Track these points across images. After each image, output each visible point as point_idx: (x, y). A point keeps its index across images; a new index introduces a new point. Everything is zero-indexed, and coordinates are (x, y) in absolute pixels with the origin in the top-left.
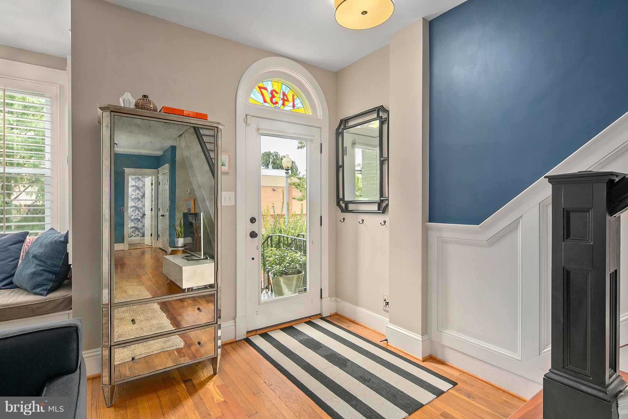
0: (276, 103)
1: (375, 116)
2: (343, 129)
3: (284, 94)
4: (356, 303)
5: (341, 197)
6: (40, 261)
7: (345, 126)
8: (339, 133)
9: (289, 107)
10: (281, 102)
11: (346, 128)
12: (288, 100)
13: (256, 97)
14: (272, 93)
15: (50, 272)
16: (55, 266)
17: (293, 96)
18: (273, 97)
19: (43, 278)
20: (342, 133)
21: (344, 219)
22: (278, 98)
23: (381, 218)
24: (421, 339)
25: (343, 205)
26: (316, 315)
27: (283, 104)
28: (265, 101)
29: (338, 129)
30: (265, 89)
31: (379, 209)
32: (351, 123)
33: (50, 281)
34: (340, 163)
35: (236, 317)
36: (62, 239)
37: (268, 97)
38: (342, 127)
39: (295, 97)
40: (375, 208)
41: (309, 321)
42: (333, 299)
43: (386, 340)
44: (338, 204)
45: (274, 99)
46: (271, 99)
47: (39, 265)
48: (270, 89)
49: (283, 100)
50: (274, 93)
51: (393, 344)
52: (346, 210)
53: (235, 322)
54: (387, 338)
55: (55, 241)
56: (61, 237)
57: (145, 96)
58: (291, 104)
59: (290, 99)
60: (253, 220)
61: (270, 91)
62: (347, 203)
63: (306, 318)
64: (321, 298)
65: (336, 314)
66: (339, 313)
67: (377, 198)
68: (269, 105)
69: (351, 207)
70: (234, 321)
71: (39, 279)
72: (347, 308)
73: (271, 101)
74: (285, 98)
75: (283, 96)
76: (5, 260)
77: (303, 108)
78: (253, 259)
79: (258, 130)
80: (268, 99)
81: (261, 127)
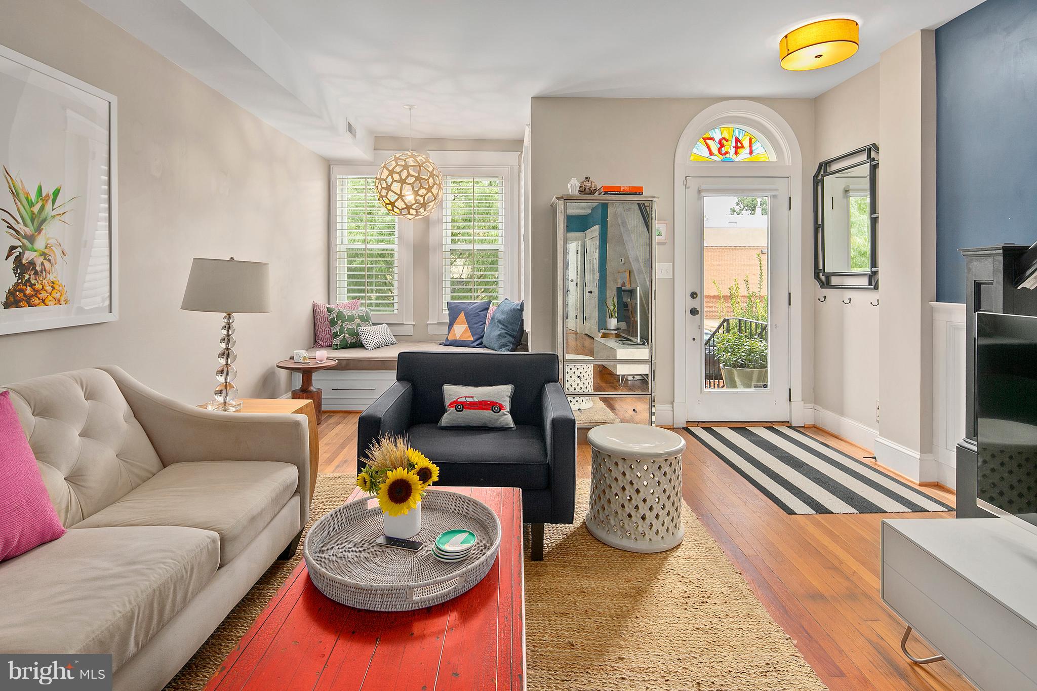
0: (727, 153)
1: (864, 157)
2: (823, 176)
3: (737, 140)
4: (841, 411)
5: (821, 267)
6: (503, 325)
7: (826, 171)
8: (818, 182)
9: (744, 154)
10: (733, 151)
11: (827, 174)
12: (743, 147)
13: (701, 150)
14: (720, 142)
15: (510, 335)
16: (514, 331)
17: (750, 140)
18: (722, 146)
19: (506, 339)
20: (822, 181)
21: (825, 297)
22: (729, 147)
23: (872, 296)
24: (919, 457)
25: (823, 278)
26: (783, 422)
27: (736, 153)
28: (711, 154)
29: (816, 176)
30: (712, 139)
31: (870, 284)
32: (835, 167)
33: (511, 343)
34: (820, 222)
35: (673, 401)
36: (519, 307)
37: (714, 147)
38: (822, 173)
39: (753, 141)
40: (864, 282)
41: (770, 426)
42: (811, 405)
43: (875, 458)
44: (817, 277)
45: (723, 149)
46: (719, 150)
47: (503, 329)
48: (718, 137)
49: (736, 147)
50: (724, 142)
51: (882, 463)
52: (826, 284)
53: (673, 407)
54: (875, 455)
55: (514, 309)
56: (517, 305)
57: (588, 178)
58: (747, 150)
59: (746, 143)
60: (694, 295)
61: (717, 140)
62: (828, 276)
63: (766, 422)
64: (790, 400)
65: (814, 426)
66: (818, 425)
67: (867, 270)
68: (718, 158)
69: (834, 281)
70: (671, 405)
71: (503, 341)
72: (828, 418)
73: (720, 152)
74: (739, 145)
75: (736, 143)
76: (476, 324)
77: (763, 152)
78: (694, 339)
79: (700, 192)
80: (715, 151)
81: (703, 187)
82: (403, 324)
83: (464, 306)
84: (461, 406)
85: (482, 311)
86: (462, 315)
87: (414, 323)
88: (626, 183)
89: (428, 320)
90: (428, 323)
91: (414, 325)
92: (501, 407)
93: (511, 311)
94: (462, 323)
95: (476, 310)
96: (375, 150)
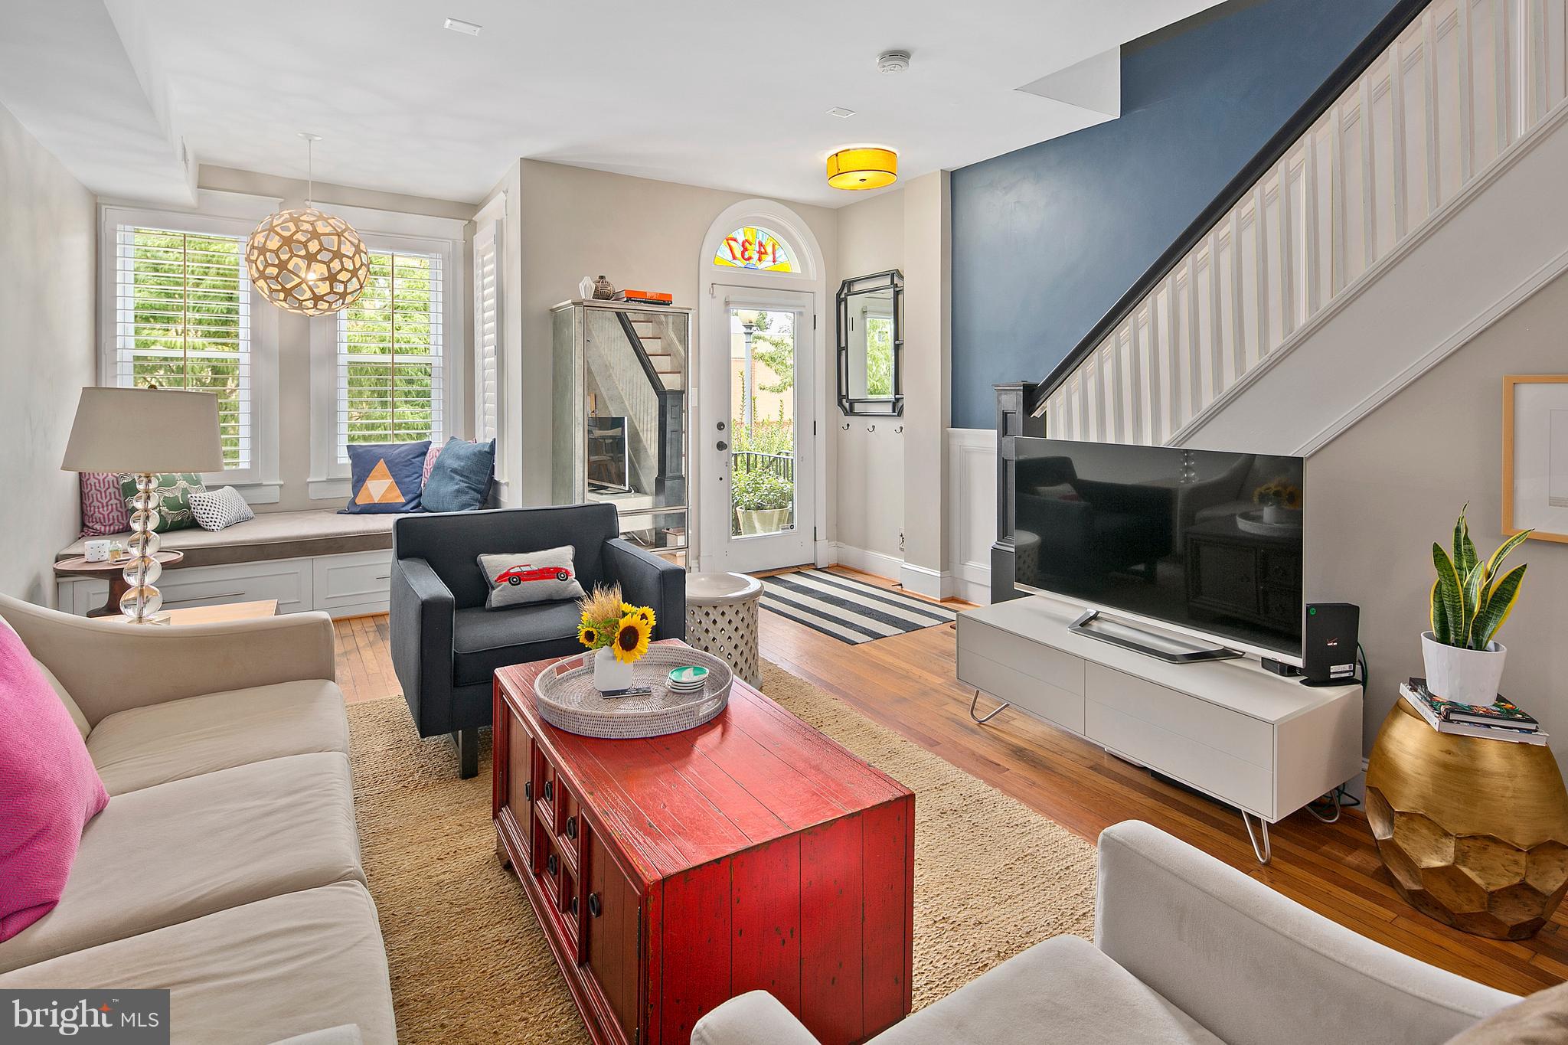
0: (750, 258)
1: (887, 281)
2: (846, 295)
3: (761, 244)
4: (865, 545)
5: (844, 393)
6: (462, 476)
7: (849, 290)
8: (840, 301)
9: (767, 262)
10: (756, 256)
11: (850, 293)
12: (766, 253)
13: (724, 253)
14: (743, 246)
15: (474, 490)
16: (480, 483)
17: (774, 246)
18: (745, 249)
19: (468, 496)
20: (846, 300)
21: (848, 425)
22: (753, 251)
23: (896, 423)
24: (939, 575)
25: (847, 405)
26: (808, 565)
27: (760, 259)
28: (734, 258)
29: (839, 294)
30: (735, 240)
31: (894, 412)
32: (857, 287)
33: (477, 500)
34: (843, 344)
35: (699, 556)
36: (487, 449)
37: (738, 249)
38: (845, 291)
39: (777, 246)
40: (888, 409)
41: (798, 570)
42: (833, 543)
43: (901, 585)
44: (840, 404)
45: (746, 253)
46: (743, 254)
48: (741, 239)
49: (759, 252)
50: (747, 244)
51: (908, 589)
52: (850, 412)
53: (699, 563)
54: (901, 582)
55: (480, 452)
56: (484, 445)
57: (602, 277)
58: (770, 257)
59: (769, 249)
60: (721, 426)
61: (740, 241)
62: (852, 403)
63: (793, 567)
64: (815, 540)
65: (838, 565)
66: (841, 564)
67: (891, 397)
68: (741, 263)
69: (858, 407)
70: (697, 561)
71: (465, 498)
72: (852, 554)
73: (743, 256)
74: (763, 250)
75: (760, 248)
76: (409, 476)
77: (788, 262)
78: (721, 479)
79: (727, 303)
80: (738, 255)
81: (731, 299)
82: (260, 485)
83: (381, 451)
84: (515, 578)
85: (417, 457)
86: (381, 465)
87: (282, 483)
88: (653, 289)
89: (308, 477)
90: (308, 480)
91: (281, 486)
92: (567, 573)
93: (475, 454)
94: (383, 477)
95: (407, 456)
96: (198, 187)
